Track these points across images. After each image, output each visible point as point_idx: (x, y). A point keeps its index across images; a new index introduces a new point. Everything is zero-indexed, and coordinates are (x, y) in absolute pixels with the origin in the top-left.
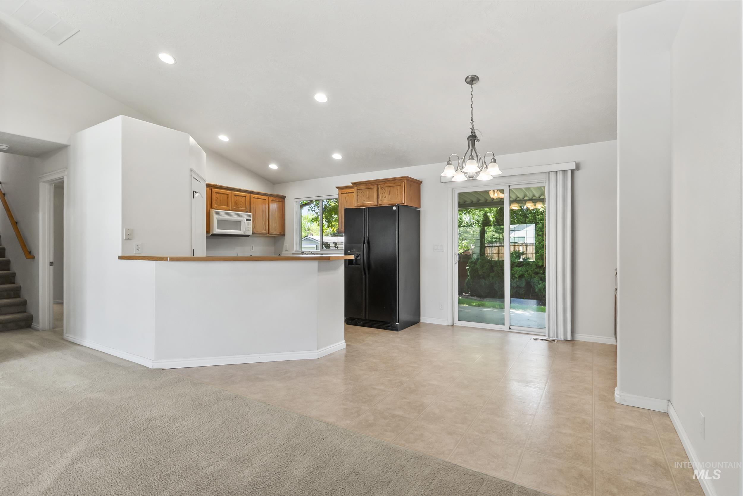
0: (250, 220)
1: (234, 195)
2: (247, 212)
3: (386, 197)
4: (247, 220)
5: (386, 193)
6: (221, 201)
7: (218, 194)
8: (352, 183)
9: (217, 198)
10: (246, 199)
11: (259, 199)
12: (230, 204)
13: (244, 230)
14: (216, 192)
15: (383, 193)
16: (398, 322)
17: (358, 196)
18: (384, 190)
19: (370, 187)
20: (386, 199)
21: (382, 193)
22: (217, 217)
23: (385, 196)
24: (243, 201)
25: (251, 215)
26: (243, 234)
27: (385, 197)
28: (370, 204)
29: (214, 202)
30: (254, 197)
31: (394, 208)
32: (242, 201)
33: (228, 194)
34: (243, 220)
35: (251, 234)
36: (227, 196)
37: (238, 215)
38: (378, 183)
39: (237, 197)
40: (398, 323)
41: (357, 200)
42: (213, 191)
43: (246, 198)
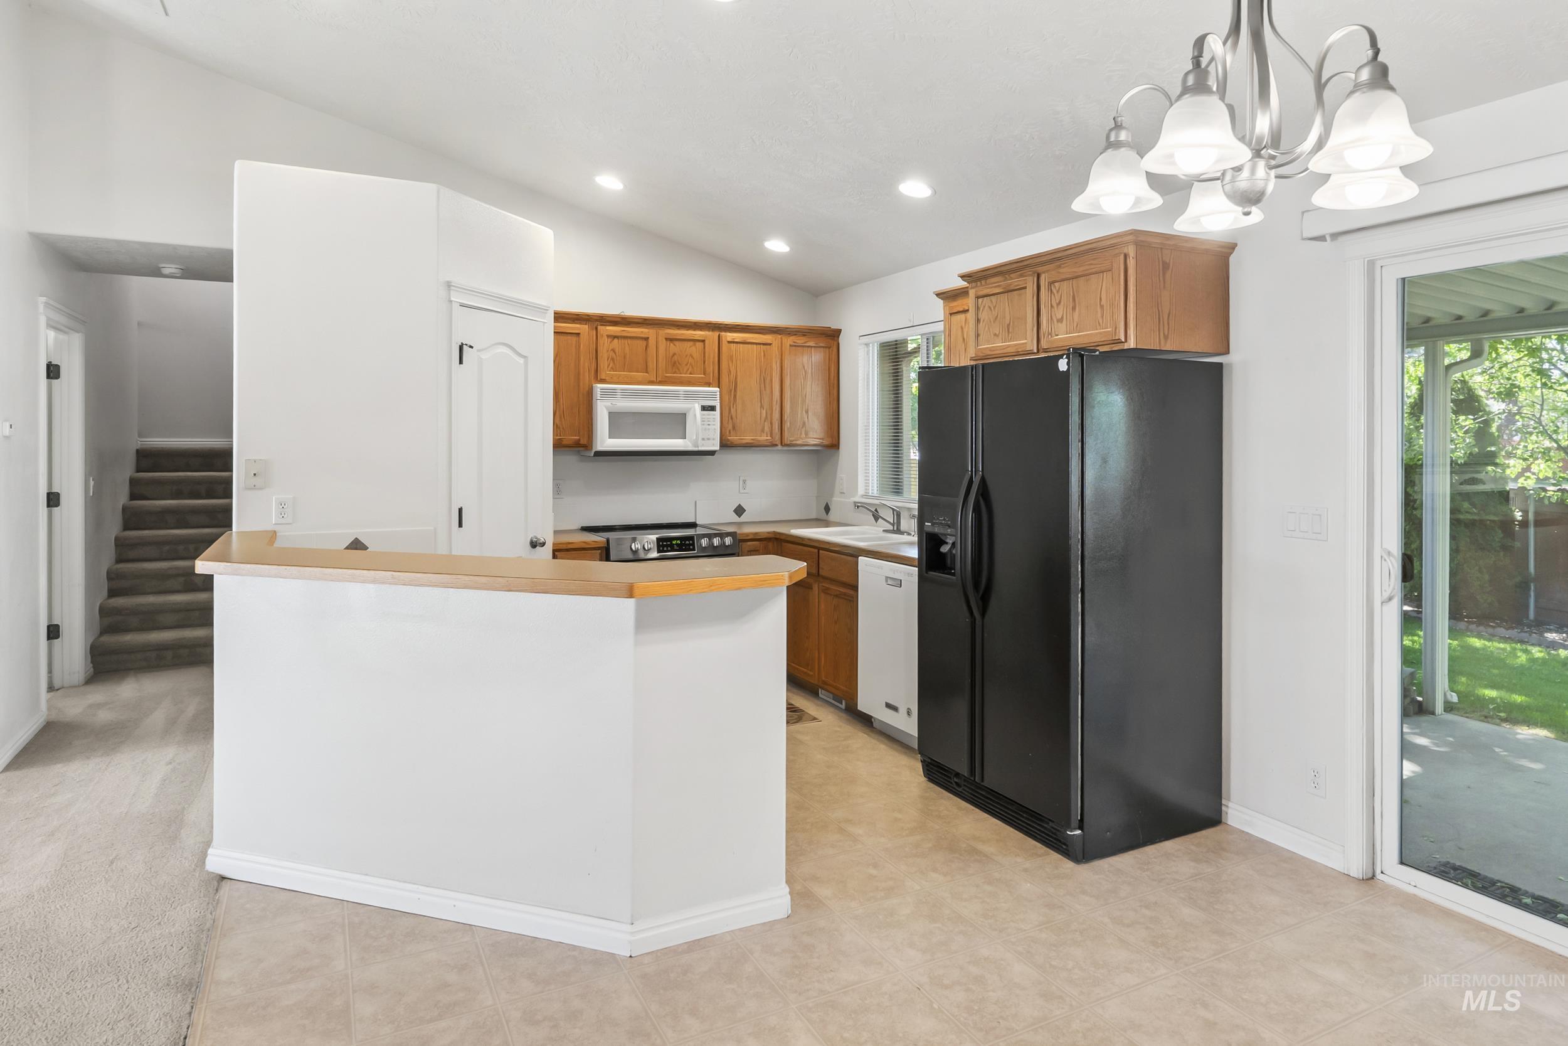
0: (713, 408)
1: (666, 339)
2: (709, 384)
3: (1062, 317)
4: (704, 408)
5: (1062, 303)
6: (625, 357)
7: (616, 340)
8: (963, 277)
9: (615, 353)
10: (704, 348)
11: (750, 345)
12: (652, 365)
13: (695, 438)
14: (608, 336)
15: (1055, 305)
16: (1081, 828)
17: (978, 321)
18: (1058, 292)
19: (1012, 287)
20: (1062, 327)
21: (1052, 306)
22: (608, 404)
23: (1059, 317)
24: (694, 356)
25: (718, 393)
26: (691, 448)
27: (1060, 320)
28: (1012, 350)
29: (604, 363)
30: (729, 339)
31: (1063, 365)
32: (691, 356)
33: (647, 339)
34: (690, 409)
35: (717, 448)
36: (645, 343)
37: (675, 396)
38: (1040, 269)
39: (677, 343)
40: (1078, 832)
41: (978, 336)
42: (602, 332)
43: (704, 344)
